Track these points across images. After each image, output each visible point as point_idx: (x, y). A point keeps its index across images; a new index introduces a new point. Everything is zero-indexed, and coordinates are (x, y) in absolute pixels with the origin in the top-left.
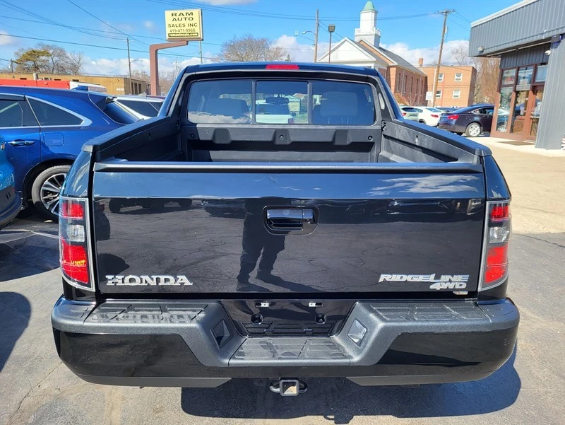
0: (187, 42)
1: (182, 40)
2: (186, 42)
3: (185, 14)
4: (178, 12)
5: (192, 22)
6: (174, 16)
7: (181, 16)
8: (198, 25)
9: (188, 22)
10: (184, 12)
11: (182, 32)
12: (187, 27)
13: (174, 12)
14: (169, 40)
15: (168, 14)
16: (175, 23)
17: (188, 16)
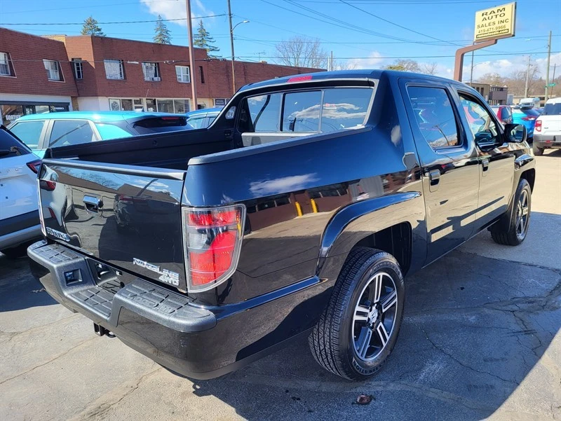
0: (496, 40)
1: (490, 39)
2: (494, 41)
3: (496, 12)
4: (489, 11)
5: (502, 19)
6: (485, 16)
7: (493, 14)
8: (510, 20)
9: (499, 18)
10: (495, 9)
11: (492, 31)
12: (497, 25)
13: (484, 11)
14: (478, 41)
15: (479, 15)
16: (485, 22)
17: (500, 13)
